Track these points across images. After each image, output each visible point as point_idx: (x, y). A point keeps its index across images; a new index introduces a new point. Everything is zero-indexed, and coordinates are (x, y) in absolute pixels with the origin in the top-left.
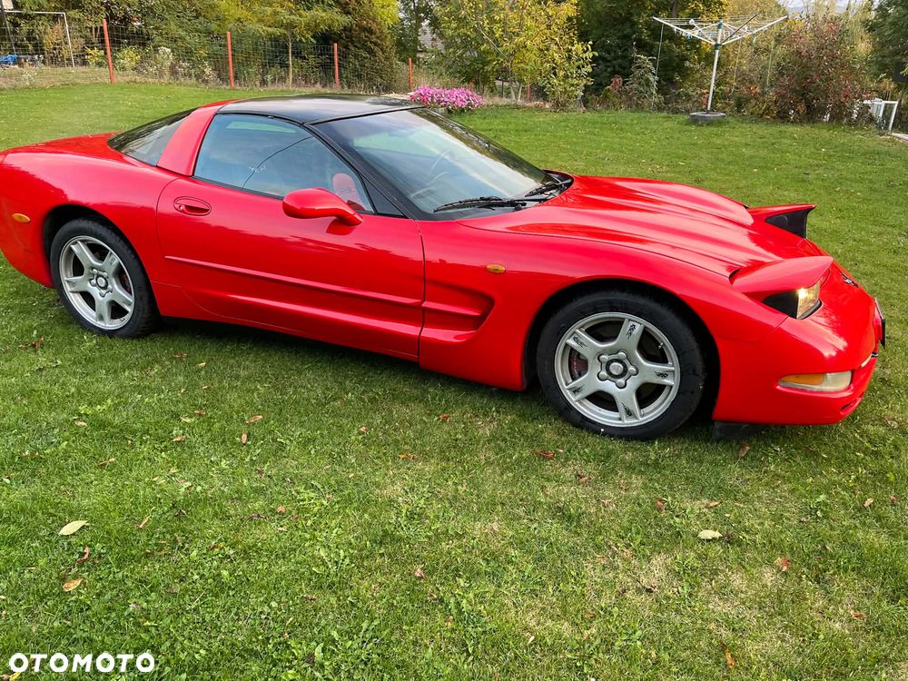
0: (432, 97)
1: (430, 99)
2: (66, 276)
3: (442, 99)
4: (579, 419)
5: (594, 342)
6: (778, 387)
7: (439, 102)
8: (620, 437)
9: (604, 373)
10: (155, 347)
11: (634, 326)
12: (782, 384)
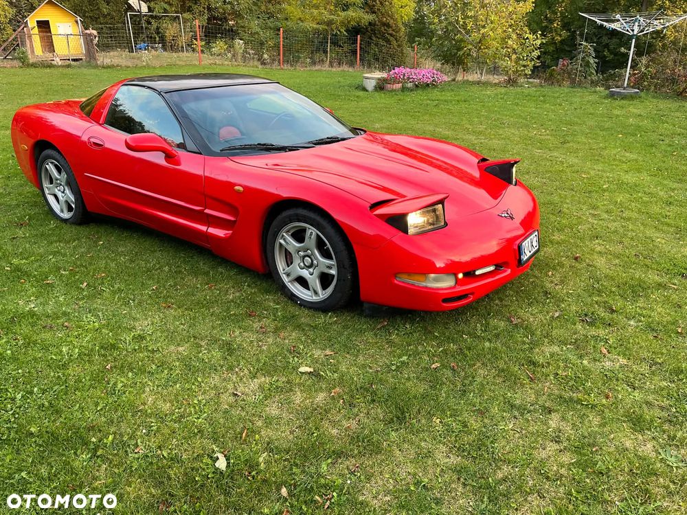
0: (404, 75)
1: (402, 77)
2: (46, 185)
3: (411, 77)
4: (290, 294)
5: (294, 243)
6: (396, 282)
7: (409, 78)
8: (310, 308)
9: (302, 264)
11: (312, 232)
12: (398, 279)
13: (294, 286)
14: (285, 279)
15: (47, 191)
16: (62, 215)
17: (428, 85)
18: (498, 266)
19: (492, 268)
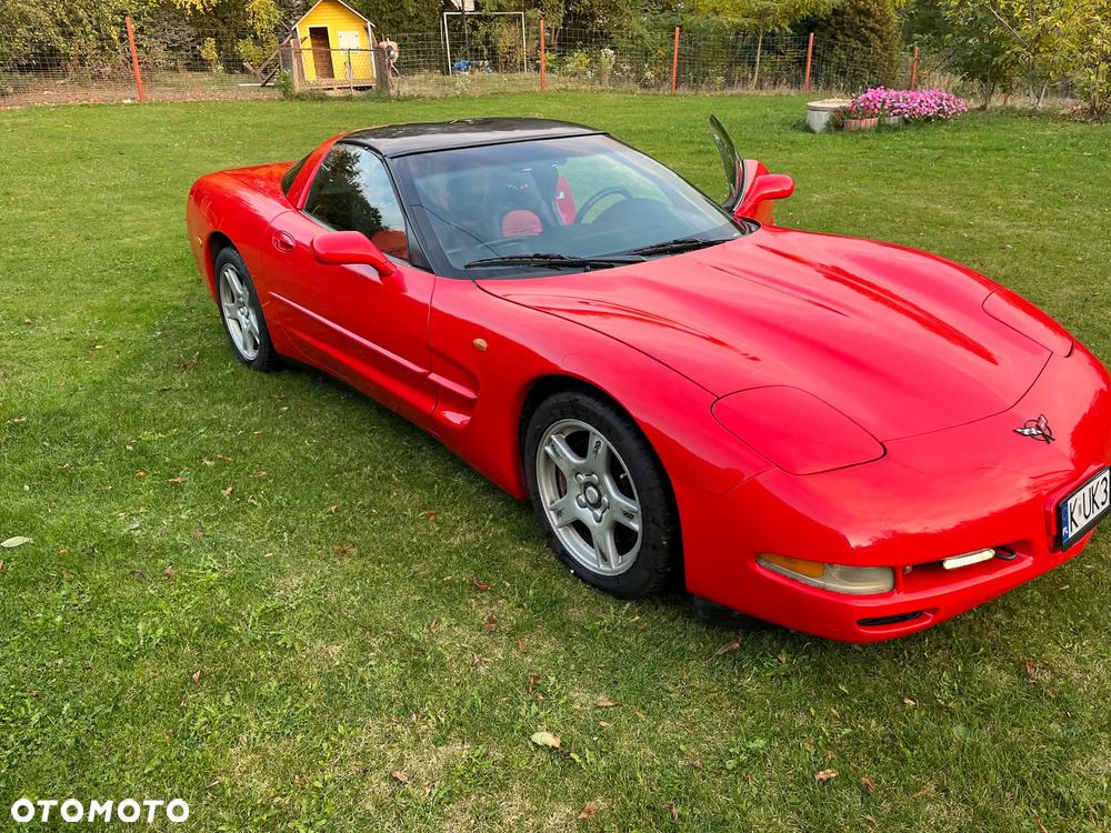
0: (884, 102)
1: (879, 105)
2: (226, 303)
3: (896, 105)
5: (566, 453)
7: (892, 108)
8: (594, 586)
9: (582, 498)
10: (271, 382)
11: (598, 439)
12: (763, 564)
13: (569, 536)
14: (553, 520)
15: (227, 314)
16: (244, 353)
17: (928, 119)
18: (1002, 550)
19: (988, 555)
